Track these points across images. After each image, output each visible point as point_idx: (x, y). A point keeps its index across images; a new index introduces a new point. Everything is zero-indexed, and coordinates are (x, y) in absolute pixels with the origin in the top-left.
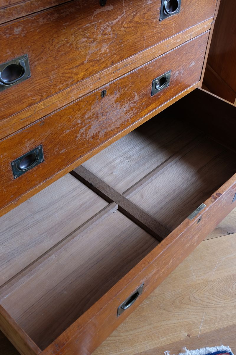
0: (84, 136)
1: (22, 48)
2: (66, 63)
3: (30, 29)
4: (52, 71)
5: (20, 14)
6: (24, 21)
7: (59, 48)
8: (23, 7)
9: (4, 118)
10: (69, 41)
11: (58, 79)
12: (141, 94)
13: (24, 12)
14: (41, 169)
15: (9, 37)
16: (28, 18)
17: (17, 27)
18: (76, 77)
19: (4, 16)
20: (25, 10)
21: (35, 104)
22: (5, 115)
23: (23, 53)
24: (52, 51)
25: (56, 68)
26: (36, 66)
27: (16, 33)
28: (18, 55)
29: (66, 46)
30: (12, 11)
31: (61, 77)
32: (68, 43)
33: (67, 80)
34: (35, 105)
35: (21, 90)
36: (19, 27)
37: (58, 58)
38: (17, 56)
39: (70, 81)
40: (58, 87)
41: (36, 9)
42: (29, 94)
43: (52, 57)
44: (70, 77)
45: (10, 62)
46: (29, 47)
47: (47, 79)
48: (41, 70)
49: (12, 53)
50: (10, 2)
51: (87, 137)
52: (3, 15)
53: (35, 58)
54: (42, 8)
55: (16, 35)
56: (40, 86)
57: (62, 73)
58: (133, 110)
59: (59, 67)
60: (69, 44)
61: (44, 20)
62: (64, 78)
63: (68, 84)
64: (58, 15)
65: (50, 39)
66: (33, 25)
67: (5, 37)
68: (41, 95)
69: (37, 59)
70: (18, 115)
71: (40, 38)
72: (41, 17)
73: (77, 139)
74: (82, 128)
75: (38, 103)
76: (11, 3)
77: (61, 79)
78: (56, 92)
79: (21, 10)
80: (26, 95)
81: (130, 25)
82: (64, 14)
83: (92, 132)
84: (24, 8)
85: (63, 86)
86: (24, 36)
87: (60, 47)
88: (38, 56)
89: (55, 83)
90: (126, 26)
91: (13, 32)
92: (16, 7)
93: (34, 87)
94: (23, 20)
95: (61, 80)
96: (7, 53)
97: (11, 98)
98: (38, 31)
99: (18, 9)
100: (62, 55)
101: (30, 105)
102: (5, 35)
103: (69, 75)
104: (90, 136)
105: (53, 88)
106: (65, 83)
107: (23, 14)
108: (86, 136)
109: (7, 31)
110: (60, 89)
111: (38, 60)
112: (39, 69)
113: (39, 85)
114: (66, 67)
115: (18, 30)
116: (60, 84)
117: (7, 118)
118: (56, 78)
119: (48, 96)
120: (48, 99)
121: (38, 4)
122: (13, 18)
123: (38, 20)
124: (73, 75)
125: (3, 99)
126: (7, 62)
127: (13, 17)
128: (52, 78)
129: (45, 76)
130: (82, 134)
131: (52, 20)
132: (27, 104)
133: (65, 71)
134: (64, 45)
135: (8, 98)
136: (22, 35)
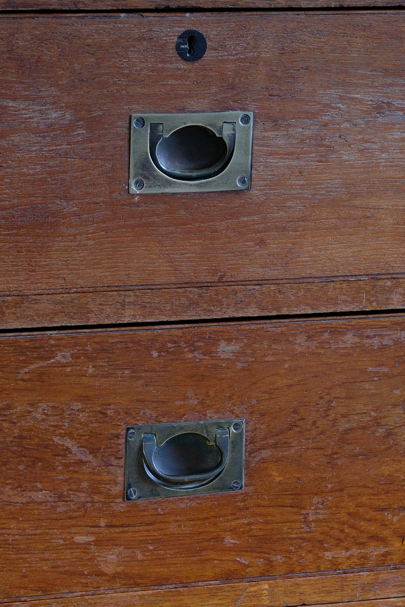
1: (230, 398)
2: (365, 486)
3: (265, 356)
4: (316, 494)
5: (242, 309)
6: (250, 329)
7: (347, 432)
8: (252, 294)
9: (138, 585)
10: (383, 422)
11: (332, 528)
13: (253, 305)
15: (201, 360)
16: (265, 326)
17: (229, 340)
18: (399, 544)
19: (197, 304)
20: (256, 302)
21: (241, 579)
22: (141, 578)
23: (232, 412)
24: (322, 433)
25: (331, 491)
26: (264, 461)
27: (223, 356)
28: (216, 413)
29: (373, 433)
30: (220, 297)
31: (344, 524)
32: (379, 425)
33: (363, 543)
34: (242, 585)
35: (206, 519)
36: (234, 341)
37: (339, 462)
38: (212, 417)
39: (375, 551)
40: (328, 555)
41: (289, 307)
42: (229, 541)
43: (320, 452)
44: (374, 537)
45: (188, 424)
46: (254, 401)
47: (295, 513)
48: (278, 479)
49: (202, 403)
50: (222, 277)
52: (195, 301)
53: (265, 438)
54: (308, 307)
55: (223, 359)
56: (269, 527)
57: (349, 514)
59: (341, 490)
60: (381, 431)
61: (310, 343)
62: (354, 533)
63: (364, 557)
64: (357, 340)
65: (321, 398)
66: (274, 346)
67: (190, 355)
68: (267, 559)
69: (271, 441)
70: (180, 594)
71: (290, 386)
72: (301, 332)
75: (253, 580)
76: (224, 279)
77: (342, 531)
78: (318, 569)
79: (247, 300)
80: (219, 539)
82: (376, 342)
84: (255, 297)
85: (348, 558)
86: (243, 369)
87: (352, 429)
88: (277, 435)
89: (321, 537)
91: (213, 349)
92: (234, 290)
93: (248, 524)
94: (248, 328)
95: (342, 536)
96: (186, 398)
97: (172, 528)
98: (287, 366)
99: (239, 295)
100: (355, 456)
101: (228, 577)
102: (192, 351)
103: (373, 528)
105: (310, 552)
106: (355, 551)
107: (251, 310)
109: (200, 344)
110: (335, 565)
111: (275, 446)
112: (274, 473)
113: (267, 522)
114: (364, 499)
115: (230, 348)
116: (337, 545)
117: (146, 587)
118: (325, 520)
119: (290, 573)
120: (289, 582)
121: (298, 297)
122: (220, 313)
123: (291, 339)
124: (386, 533)
125: (150, 524)
126: (182, 423)
127: (220, 311)
128: (311, 518)
129: (288, 502)
131: (333, 347)
132: (218, 570)
133: (361, 510)
134: (364, 428)
135: (162, 526)
136: (239, 366)
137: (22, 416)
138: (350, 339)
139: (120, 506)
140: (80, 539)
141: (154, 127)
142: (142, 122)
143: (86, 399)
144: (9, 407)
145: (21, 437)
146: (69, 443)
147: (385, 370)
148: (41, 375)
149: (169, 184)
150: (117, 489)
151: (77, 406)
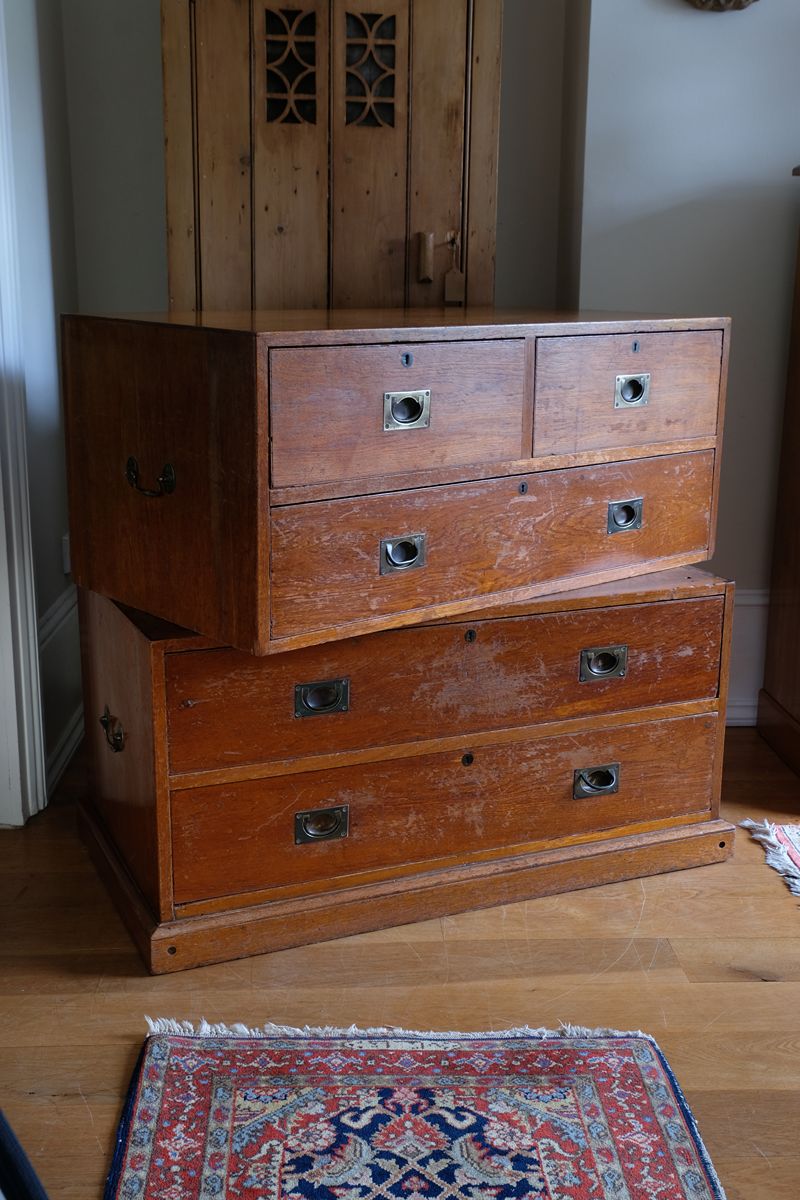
0: (429, 700)
1: (420, 524)
3: (433, 503)
7: (462, 536)
12: (554, 667)
14: (341, 723)
20: (430, 479)
21: (423, 607)
22: (386, 610)
23: (420, 530)
26: (432, 552)
28: (414, 531)
35: (411, 581)
36: (421, 497)
37: (460, 551)
42: (419, 590)
46: (429, 525)
47: (443, 575)
48: (437, 560)
51: (434, 705)
58: (535, 693)
64: (466, 494)
66: (436, 499)
68: (433, 597)
69: (435, 543)
71: (442, 517)
73: (414, 699)
74: (427, 681)
80: (415, 590)
81: (561, 529)
82: (473, 494)
83: (444, 698)
89: (453, 585)
90: (554, 529)
98: (441, 508)
100: (465, 547)
104: (440, 705)
108: (432, 701)
115: (420, 501)
129: (441, 570)
130: (423, 694)
131: (458, 498)
136: (423, 509)
137: (340, 539)
138: (464, 494)
139: (378, 578)
140: (362, 595)
141: (393, 399)
142: (388, 396)
143: (364, 529)
144: (335, 535)
145: (339, 549)
146: (358, 550)
147: (476, 507)
148: (347, 519)
149: (398, 425)
150: (377, 570)
151: (361, 532)
